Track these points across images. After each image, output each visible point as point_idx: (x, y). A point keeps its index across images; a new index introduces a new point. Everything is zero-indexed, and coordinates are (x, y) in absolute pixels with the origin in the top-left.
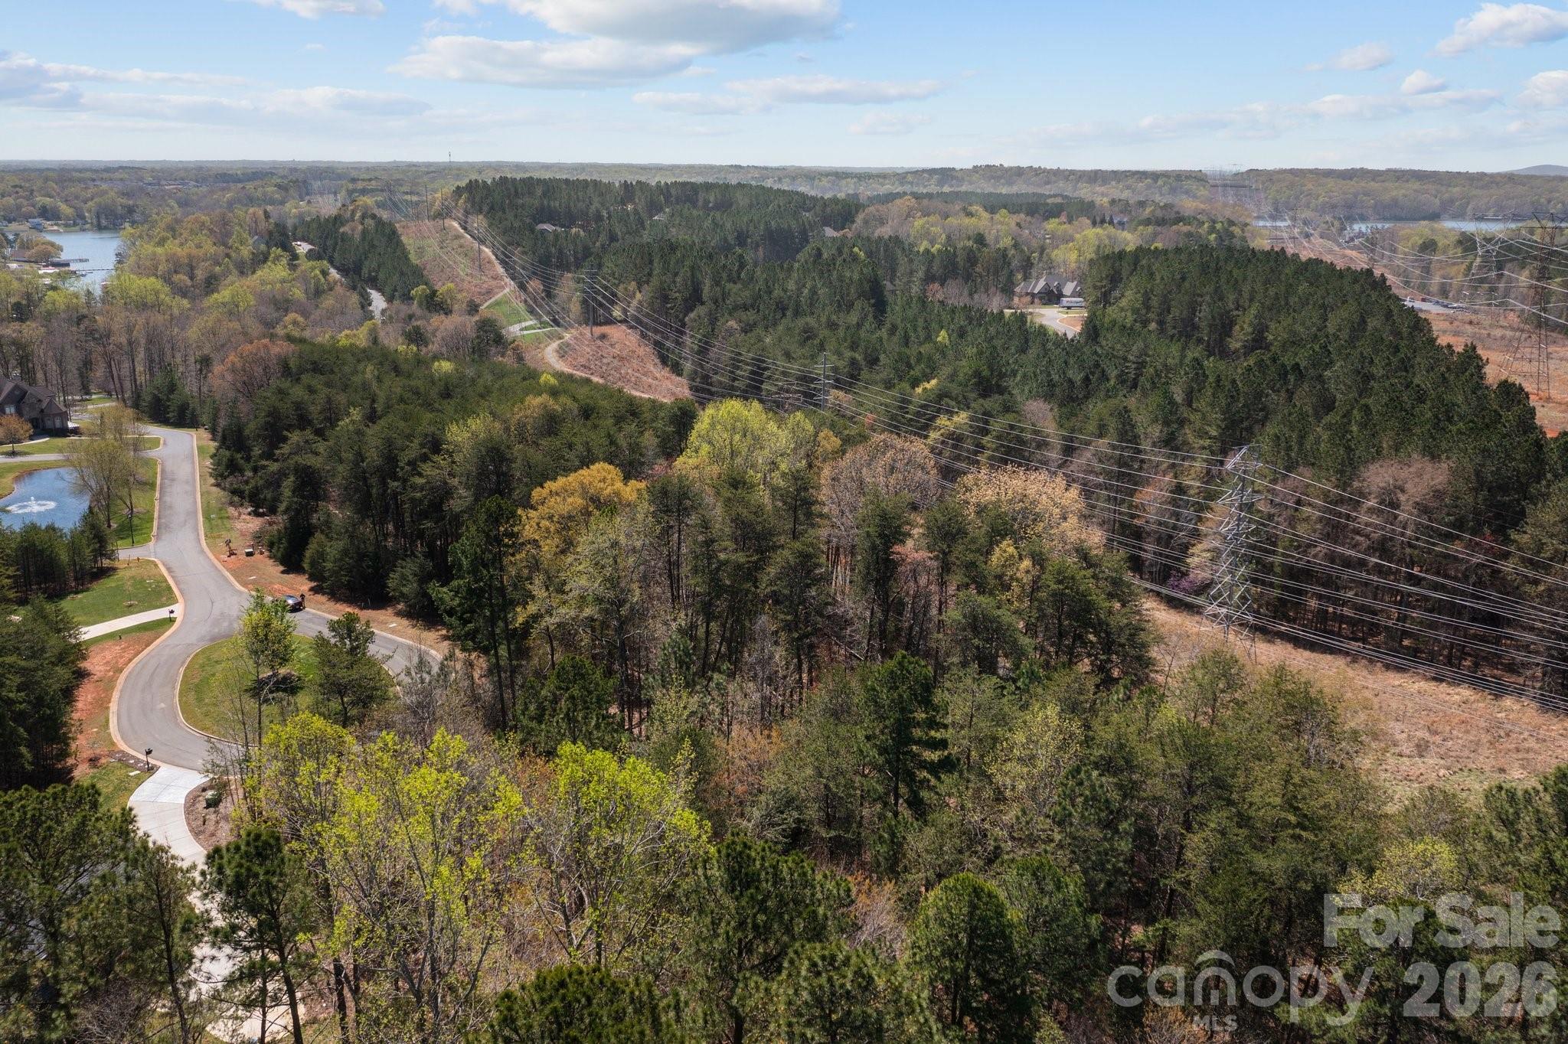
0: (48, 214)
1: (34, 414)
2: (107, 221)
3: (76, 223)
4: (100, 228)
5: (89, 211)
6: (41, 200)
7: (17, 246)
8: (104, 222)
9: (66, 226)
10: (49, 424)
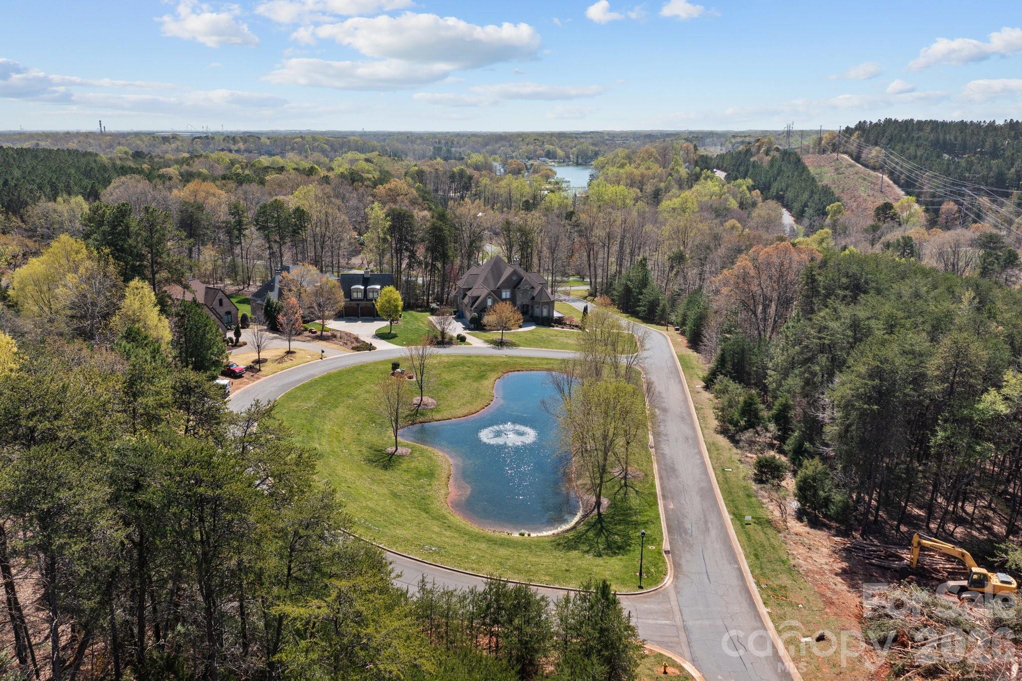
0: (550, 155)
1: (526, 301)
2: (582, 160)
3: (565, 161)
4: (577, 164)
5: (573, 154)
6: (548, 147)
7: (531, 171)
8: (580, 161)
9: (559, 162)
10: (537, 311)
